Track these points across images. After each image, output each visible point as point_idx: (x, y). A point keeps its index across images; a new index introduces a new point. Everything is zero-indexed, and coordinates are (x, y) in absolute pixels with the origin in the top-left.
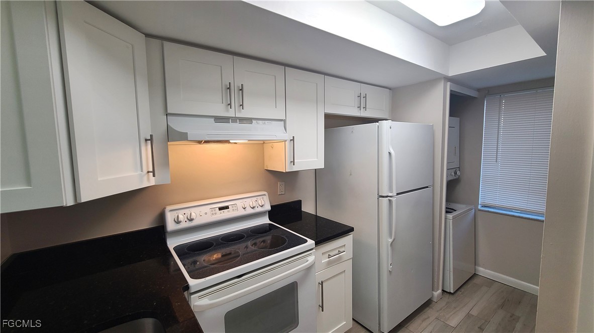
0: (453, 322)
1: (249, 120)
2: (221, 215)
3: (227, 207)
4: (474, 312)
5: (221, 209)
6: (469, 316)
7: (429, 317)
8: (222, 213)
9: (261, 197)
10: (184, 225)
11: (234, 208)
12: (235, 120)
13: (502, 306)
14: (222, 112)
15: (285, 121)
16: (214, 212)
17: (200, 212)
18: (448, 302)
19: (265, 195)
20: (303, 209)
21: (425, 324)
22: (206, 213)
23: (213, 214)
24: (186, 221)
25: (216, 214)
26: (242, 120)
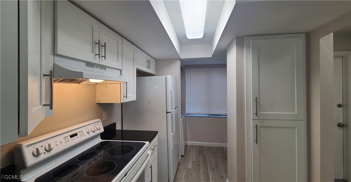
0: (190, 167)
2: (73, 141)
3: (76, 135)
4: (194, 160)
5: (72, 136)
6: (193, 162)
7: (181, 169)
8: (73, 139)
9: (97, 123)
10: (43, 156)
11: (82, 134)
12: (97, 66)
13: (200, 154)
15: (121, 70)
16: (67, 140)
17: (56, 142)
18: (184, 160)
19: (99, 121)
21: (181, 173)
22: (61, 142)
23: (66, 142)
24: (44, 153)
25: (68, 141)
26: (101, 67)
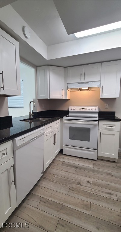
1: (88, 82)
3: (84, 109)
5: (82, 109)
11: (86, 109)
12: (83, 83)
14: (79, 81)
15: (100, 81)
16: (80, 109)
19: (97, 107)
20: (116, 116)
22: (78, 109)
24: (73, 110)
26: (85, 83)
